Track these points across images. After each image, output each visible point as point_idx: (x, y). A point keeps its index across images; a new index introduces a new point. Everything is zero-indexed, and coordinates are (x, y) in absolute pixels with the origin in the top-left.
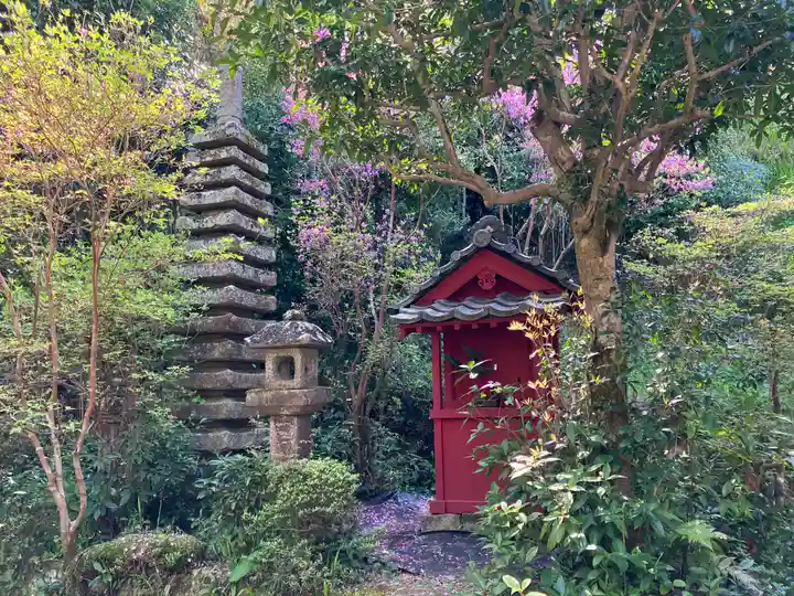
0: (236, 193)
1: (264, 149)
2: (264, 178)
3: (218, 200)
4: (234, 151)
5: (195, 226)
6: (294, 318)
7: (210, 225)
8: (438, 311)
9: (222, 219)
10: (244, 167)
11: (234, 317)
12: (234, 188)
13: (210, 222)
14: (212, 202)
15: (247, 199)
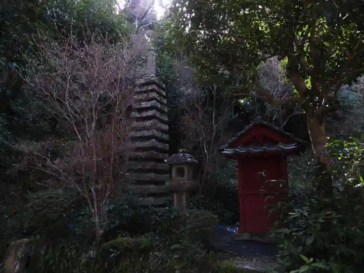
0: (155, 103)
1: (164, 86)
2: (165, 97)
3: (148, 106)
4: (154, 87)
5: (139, 116)
6: (183, 152)
7: (145, 115)
8: (241, 150)
9: (150, 113)
10: (158, 93)
11: (155, 152)
12: (154, 101)
13: (144, 114)
14: (145, 106)
15: (159, 105)
